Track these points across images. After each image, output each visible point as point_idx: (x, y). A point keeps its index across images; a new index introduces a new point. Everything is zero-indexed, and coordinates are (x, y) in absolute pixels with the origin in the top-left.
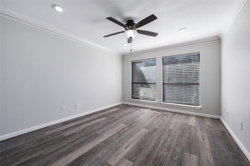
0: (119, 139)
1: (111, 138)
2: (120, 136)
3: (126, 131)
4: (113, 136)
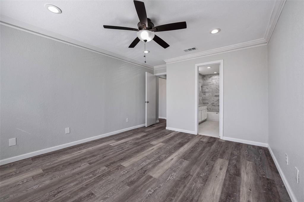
0: (160, 155)
1: (168, 155)
2: (159, 157)
3: (152, 163)
4: (166, 158)
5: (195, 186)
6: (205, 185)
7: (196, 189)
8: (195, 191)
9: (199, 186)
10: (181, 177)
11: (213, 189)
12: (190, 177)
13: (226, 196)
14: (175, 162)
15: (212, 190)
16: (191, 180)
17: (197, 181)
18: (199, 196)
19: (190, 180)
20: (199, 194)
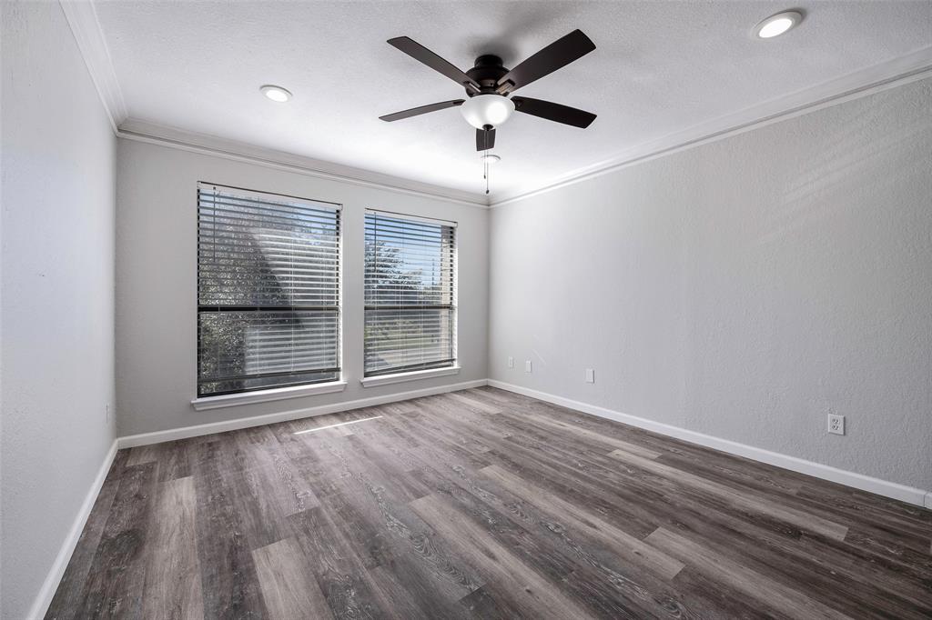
5: (330, 553)
6: (316, 576)
7: (323, 553)
8: (320, 547)
9: (323, 562)
10: (383, 543)
11: (286, 586)
12: (369, 561)
13: (246, 598)
14: (468, 556)
15: (287, 580)
16: (355, 555)
17: (339, 567)
18: (302, 546)
19: (359, 556)
20: (306, 549)
